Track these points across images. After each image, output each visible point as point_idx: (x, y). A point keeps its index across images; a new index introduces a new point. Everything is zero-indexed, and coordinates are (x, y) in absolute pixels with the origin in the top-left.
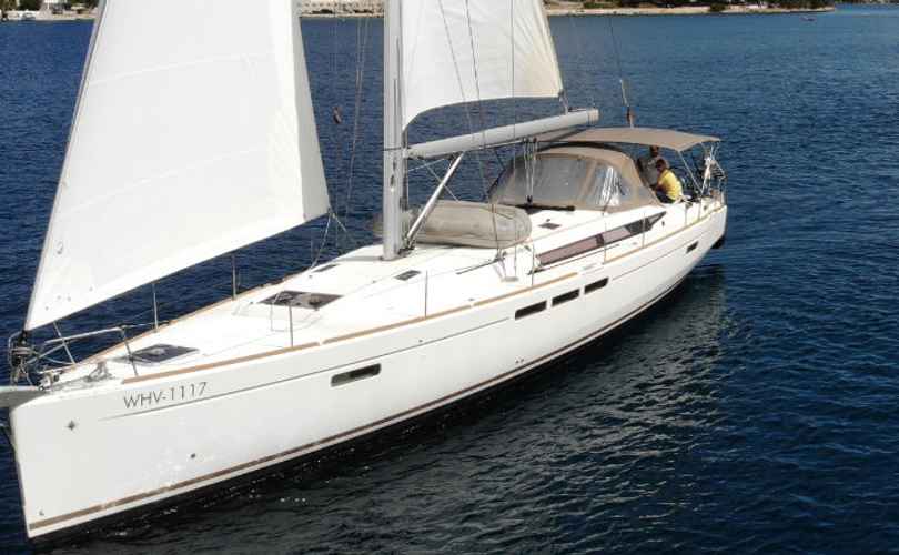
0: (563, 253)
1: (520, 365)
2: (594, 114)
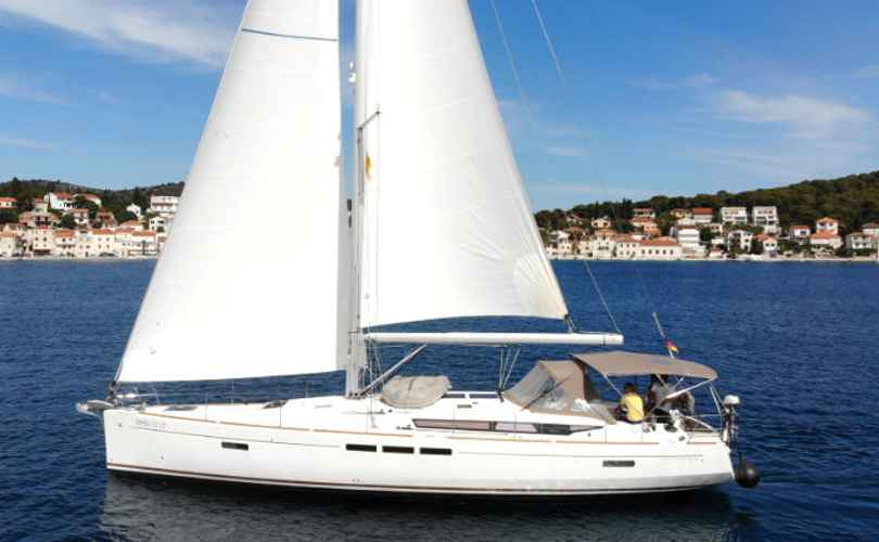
0: (449, 425)
1: (356, 483)
2: (618, 339)
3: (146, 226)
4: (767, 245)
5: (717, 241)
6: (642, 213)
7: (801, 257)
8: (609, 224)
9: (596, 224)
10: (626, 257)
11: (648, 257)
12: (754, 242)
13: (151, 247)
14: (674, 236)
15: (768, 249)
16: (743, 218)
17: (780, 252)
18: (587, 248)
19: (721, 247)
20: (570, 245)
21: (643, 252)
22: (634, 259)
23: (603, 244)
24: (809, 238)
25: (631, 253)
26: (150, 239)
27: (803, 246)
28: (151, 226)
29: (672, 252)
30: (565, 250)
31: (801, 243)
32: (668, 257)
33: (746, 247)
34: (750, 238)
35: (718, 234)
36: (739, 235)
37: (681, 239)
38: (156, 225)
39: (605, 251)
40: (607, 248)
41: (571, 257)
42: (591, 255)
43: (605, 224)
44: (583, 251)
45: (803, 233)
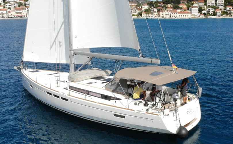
3: (4, 7)
4: (218, 13)
5: (203, 12)
6: (183, 2)
7: (228, 17)
8: (172, 6)
9: (168, 6)
10: (174, 18)
11: (180, 18)
12: (214, 12)
13: (5, 15)
14: (191, 10)
15: (218, 14)
16: (214, 4)
17: (222, 15)
18: (162, 15)
19: (205, 14)
20: (157, 13)
21: (179, 16)
22: (176, 18)
23: (167, 13)
24: (231, 11)
25: (175, 16)
26: (5, 12)
27: (229, 13)
28: (6, 7)
29: (188, 16)
30: (156, 15)
31: (229, 12)
32: (187, 18)
33: (212, 14)
34: (213, 10)
35: (205, 9)
36: (210, 9)
37: (192, 11)
38: (8, 6)
39: (167, 15)
40: (168, 15)
41: (156, 18)
42: (163, 17)
43: (171, 6)
44: (161, 16)
45: (230, 9)
